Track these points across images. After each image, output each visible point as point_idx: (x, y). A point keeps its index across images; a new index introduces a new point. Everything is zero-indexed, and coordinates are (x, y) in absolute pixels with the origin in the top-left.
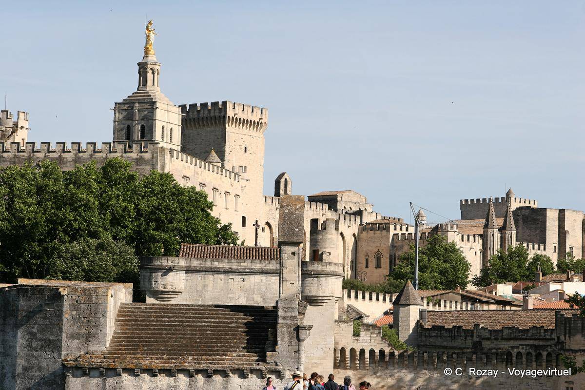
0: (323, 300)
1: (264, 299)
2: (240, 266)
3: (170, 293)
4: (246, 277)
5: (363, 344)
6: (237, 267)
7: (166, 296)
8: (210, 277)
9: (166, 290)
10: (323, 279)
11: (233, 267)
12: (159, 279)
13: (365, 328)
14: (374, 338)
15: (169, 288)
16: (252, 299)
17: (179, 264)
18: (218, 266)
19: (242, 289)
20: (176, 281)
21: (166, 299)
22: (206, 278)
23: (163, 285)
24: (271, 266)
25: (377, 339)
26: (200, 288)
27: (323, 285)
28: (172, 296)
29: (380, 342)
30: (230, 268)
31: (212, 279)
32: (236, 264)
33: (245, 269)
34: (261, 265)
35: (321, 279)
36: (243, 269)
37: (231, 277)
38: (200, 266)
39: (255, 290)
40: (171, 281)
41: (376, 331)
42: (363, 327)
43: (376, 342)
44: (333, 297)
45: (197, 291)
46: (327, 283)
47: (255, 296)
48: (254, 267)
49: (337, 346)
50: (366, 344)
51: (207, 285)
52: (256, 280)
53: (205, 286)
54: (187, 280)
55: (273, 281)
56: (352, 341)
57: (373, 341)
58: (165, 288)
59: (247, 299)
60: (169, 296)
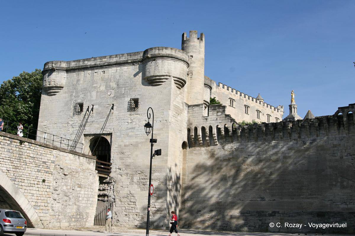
0: (161, 79)
1: (118, 85)
2: (102, 62)
3: (54, 88)
4: (105, 70)
5: (211, 122)
6: (99, 63)
7: (52, 91)
8: (82, 73)
9: (51, 85)
10: (159, 61)
11: (97, 63)
12: (47, 79)
13: (213, 108)
14: (220, 116)
15: (53, 84)
16: (109, 86)
17: (61, 66)
18: (87, 64)
19: (103, 79)
20: (57, 78)
21: (53, 94)
22: (79, 75)
23: (49, 82)
24: (124, 58)
25: (222, 116)
26: (75, 83)
27: (160, 66)
28: (56, 91)
29: (224, 118)
30: (95, 64)
31: (83, 75)
32: (99, 60)
33: (105, 63)
34: (116, 59)
35: (158, 61)
36: (104, 63)
37: (96, 71)
38: (75, 66)
39: (112, 79)
40: (54, 78)
41: (221, 110)
42: (211, 108)
43: (221, 119)
44: (170, 76)
45: (73, 85)
46: (163, 64)
47: (111, 84)
48: (112, 61)
49: (191, 126)
50: (213, 122)
51: (80, 80)
52: (113, 71)
53: (78, 80)
54: (67, 78)
55: (125, 70)
56: (202, 120)
57: (218, 119)
58: (50, 84)
59: (106, 86)
60: (54, 91)
